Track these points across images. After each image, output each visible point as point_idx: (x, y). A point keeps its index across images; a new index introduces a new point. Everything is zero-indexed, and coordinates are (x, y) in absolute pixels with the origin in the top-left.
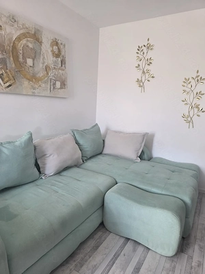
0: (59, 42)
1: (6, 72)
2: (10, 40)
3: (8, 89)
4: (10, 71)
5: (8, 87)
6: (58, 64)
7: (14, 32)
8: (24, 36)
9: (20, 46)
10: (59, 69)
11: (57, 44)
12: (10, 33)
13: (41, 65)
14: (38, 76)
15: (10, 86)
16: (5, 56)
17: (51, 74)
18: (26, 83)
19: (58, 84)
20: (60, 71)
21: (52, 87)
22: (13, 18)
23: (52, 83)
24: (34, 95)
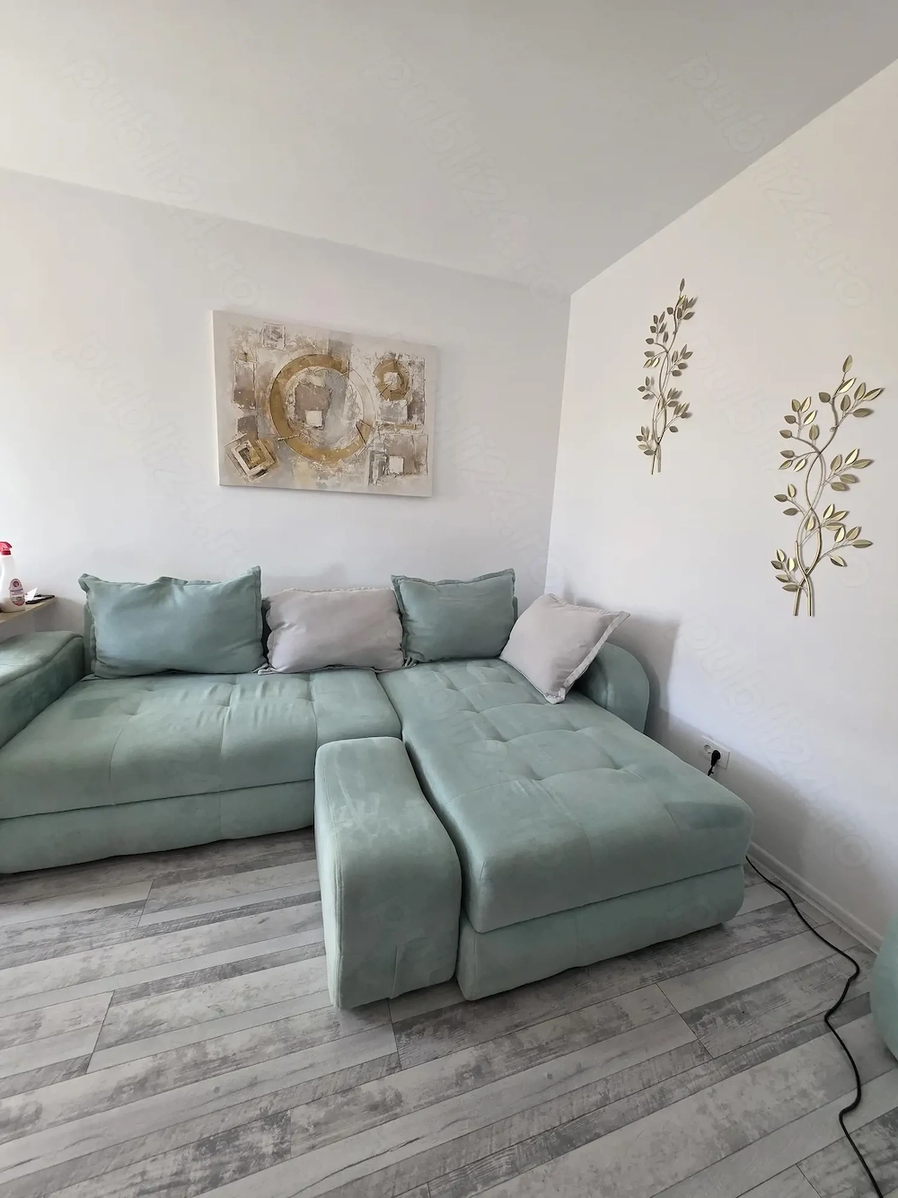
0: (405, 360)
1: (255, 445)
2: (265, 379)
3: (258, 480)
4: (265, 442)
5: (259, 474)
6: (401, 414)
7: (275, 360)
8: (301, 363)
9: (289, 387)
10: (403, 425)
11: (396, 366)
12: (267, 364)
13: (345, 422)
14: (334, 447)
15: (263, 472)
16: (254, 413)
17: (374, 441)
18: (302, 465)
19: (396, 464)
20: (403, 431)
21: (376, 472)
22: (274, 332)
23: (375, 463)
24: (321, 490)
